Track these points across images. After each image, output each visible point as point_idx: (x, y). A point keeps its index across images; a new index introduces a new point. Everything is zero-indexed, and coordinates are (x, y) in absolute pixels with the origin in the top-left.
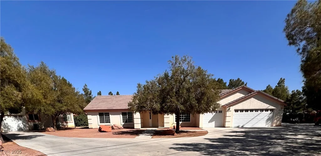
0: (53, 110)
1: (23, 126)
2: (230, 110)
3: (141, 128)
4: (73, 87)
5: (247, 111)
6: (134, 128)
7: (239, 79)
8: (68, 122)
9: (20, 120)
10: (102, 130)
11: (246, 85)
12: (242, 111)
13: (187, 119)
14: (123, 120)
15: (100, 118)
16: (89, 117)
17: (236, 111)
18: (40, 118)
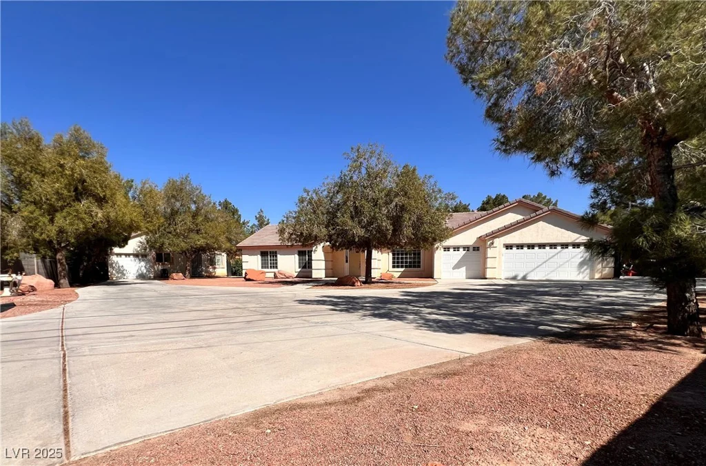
0: (183, 244)
1: (145, 271)
2: (495, 245)
3: (326, 277)
4: (239, 213)
5: (531, 246)
6: (311, 278)
7: (539, 195)
8: (217, 266)
9: (143, 261)
10: (247, 277)
11: (555, 204)
12: (520, 246)
13: (414, 262)
14: (299, 263)
15: (262, 260)
16: (245, 258)
17: (509, 247)
18: (173, 260)
